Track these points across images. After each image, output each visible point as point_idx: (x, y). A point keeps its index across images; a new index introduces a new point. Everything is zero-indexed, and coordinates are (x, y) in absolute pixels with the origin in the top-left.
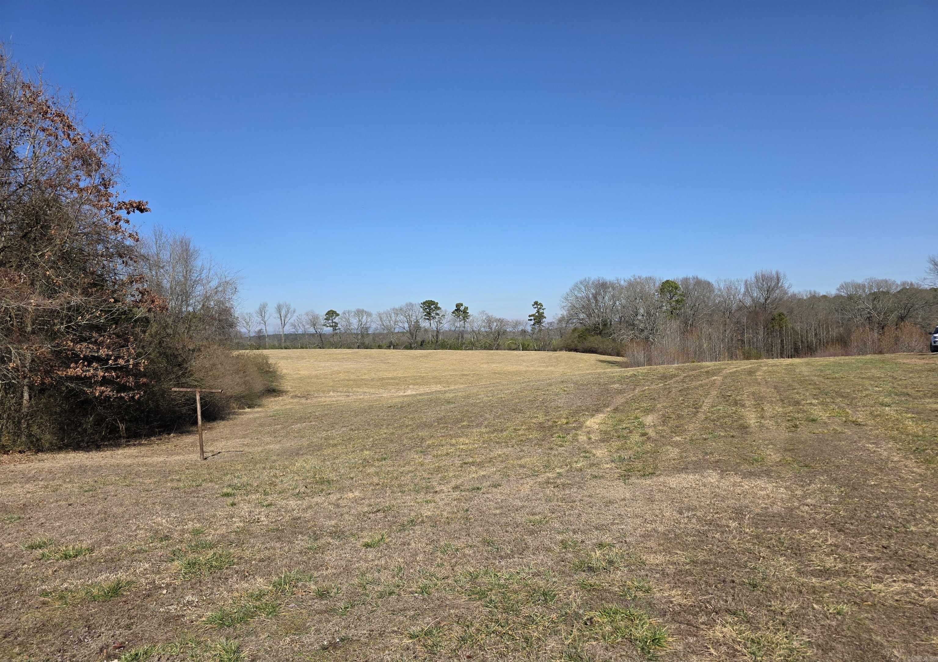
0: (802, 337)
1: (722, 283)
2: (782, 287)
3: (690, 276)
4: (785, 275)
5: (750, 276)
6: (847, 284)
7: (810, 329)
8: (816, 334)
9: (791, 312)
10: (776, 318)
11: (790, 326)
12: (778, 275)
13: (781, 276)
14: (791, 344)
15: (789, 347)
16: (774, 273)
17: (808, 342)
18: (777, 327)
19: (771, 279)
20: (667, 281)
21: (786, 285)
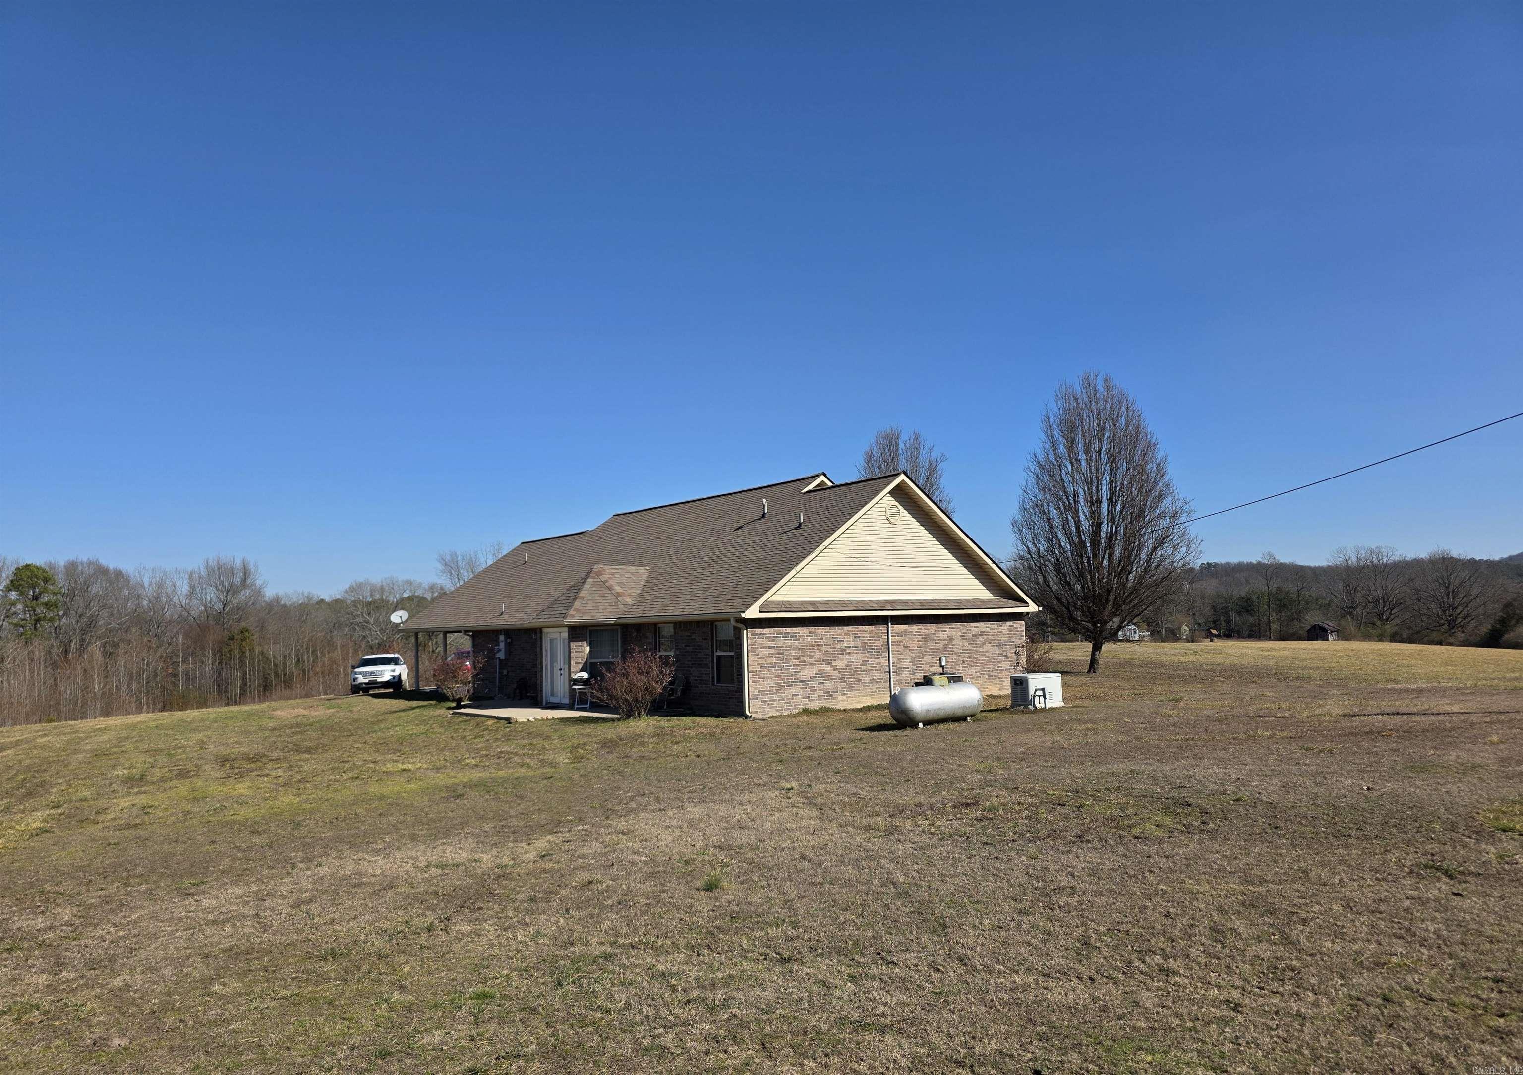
0: (276, 666)
1: (147, 575)
2: (253, 584)
3: (84, 557)
4: (256, 566)
5: (196, 563)
6: (360, 586)
7: (289, 654)
8: (298, 661)
9: (262, 627)
10: (236, 637)
11: (257, 649)
12: (244, 566)
13: (251, 567)
14: (259, 680)
15: (255, 682)
16: (238, 563)
17: (285, 675)
18: (236, 652)
19: (232, 572)
20: (27, 566)
21: (259, 582)
